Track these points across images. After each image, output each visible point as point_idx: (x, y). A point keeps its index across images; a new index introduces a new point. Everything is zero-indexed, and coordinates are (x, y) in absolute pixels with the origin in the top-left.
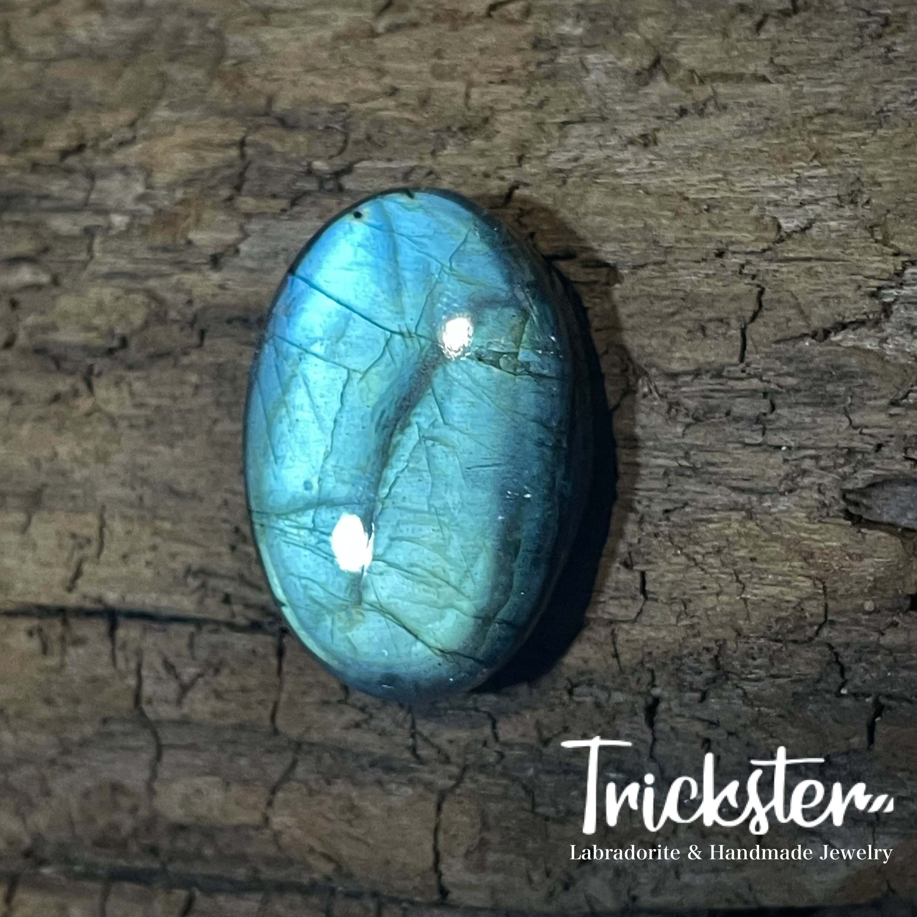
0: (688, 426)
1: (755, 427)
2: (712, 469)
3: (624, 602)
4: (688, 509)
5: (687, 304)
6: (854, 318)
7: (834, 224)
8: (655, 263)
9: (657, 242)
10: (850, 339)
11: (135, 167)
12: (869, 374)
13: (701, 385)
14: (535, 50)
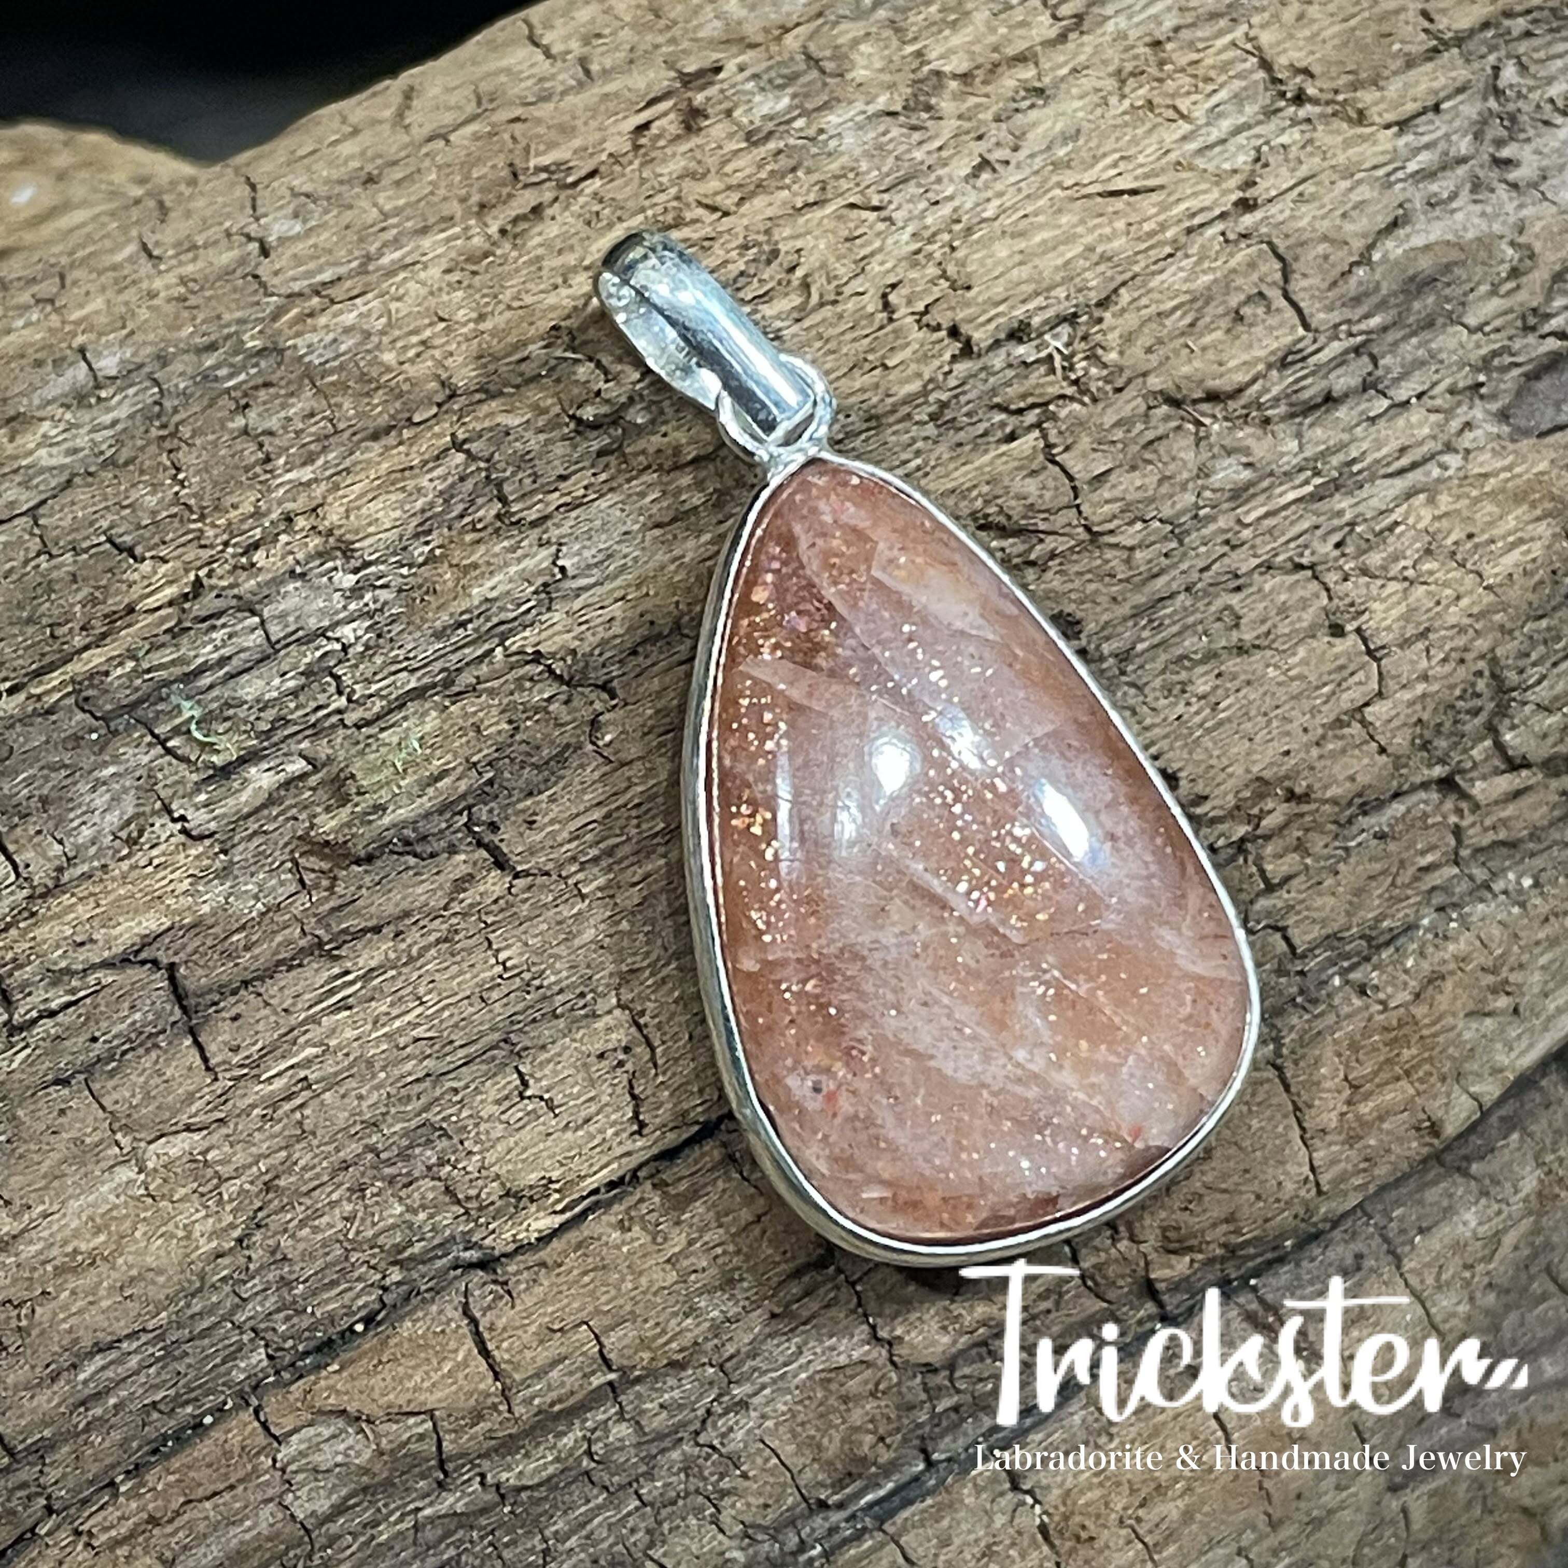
2: (1355, 469)
4: (1358, 529)
5: (1200, 303)
6: (1390, 219)
7: (1284, 139)
8: (1124, 284)
9: (1110, 259)
10: (1393, 248)
11: (310, 558)
12: (1448, 268)
13: (1278, 384)
14: (755, 144)
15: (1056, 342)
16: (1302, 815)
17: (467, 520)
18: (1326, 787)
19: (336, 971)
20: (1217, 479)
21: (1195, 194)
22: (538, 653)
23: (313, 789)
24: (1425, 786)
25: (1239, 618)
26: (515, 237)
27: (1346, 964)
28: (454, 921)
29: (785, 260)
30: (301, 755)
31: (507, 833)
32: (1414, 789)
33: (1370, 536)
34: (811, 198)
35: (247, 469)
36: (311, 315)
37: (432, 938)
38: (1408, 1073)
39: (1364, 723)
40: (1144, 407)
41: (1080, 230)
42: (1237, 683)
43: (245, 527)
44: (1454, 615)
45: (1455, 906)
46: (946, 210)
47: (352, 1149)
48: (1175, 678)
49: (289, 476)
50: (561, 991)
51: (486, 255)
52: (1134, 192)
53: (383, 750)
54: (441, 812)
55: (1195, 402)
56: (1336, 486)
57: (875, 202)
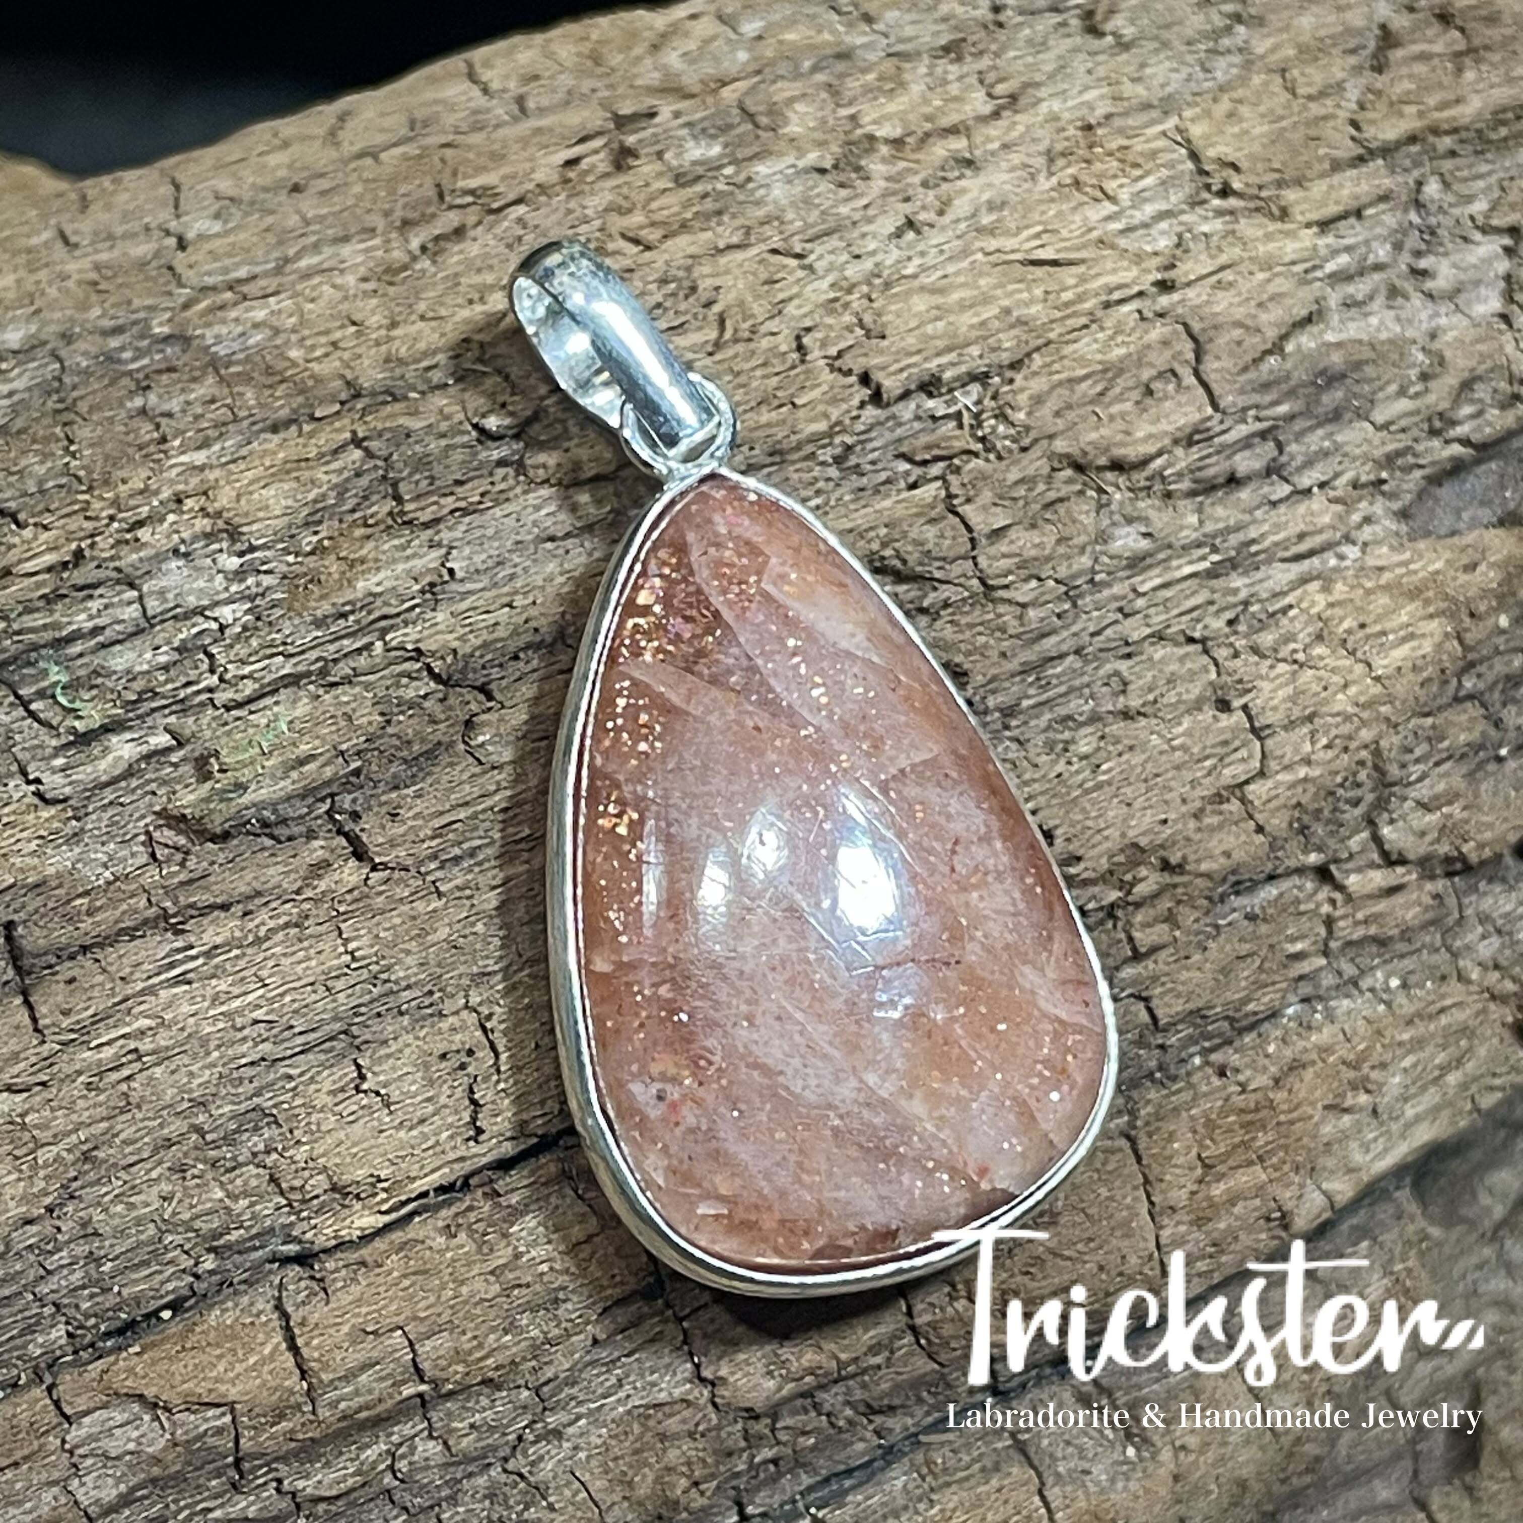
1: (1272, 479)
2: (1254, 549)
3: (1239, 754)
4: (1254, 608)
5: (1110, 375)
6: (1304, 313)
7: (1205, 228)
8: (1038, 349)
9: (1026, 323)
10: (1306, 341)
11: (195, 538)
12: (1358, 365)
13: (1184, 459)
14: (683, 185)
15: (967, 398)
16: (1175, 886)
17: (357, 515)
18: (1198, 861)
19: (179, 944)
20: (1117, 546)
21: (1114, 271)
22: (417, 650)
23: (175, 765)
24: (1300, 871)
25: (1125, 684)
26: (435, 254)
27: (1207, 1044)
28: (306, 906)
29: (704, 295)
30: (167, 730)
31: (368, 822)
32: (1289, 873)
33: (1263, 616)
34: (735, 240)
35: (141, 448)
36: (222, 308)
37: (281, 921)
38: (1261, 1159)
39: (1243, 800)
40: (1046, 470)
41: (999, 292)
42: (1120, 747)
43: (132, 502)
44: (1341, 702)
45: (1320, 998)
46: (868, 265)
47: (176, 1127)
48: (1060, 737)
49: (183, 459)
50: (408, 987)
51: (405, 268)
52: (1055, 263)
53: (251, 731)
54: (303, 797)
55: (1100, 469)
56: (1232, 564)
57: (798, 250)
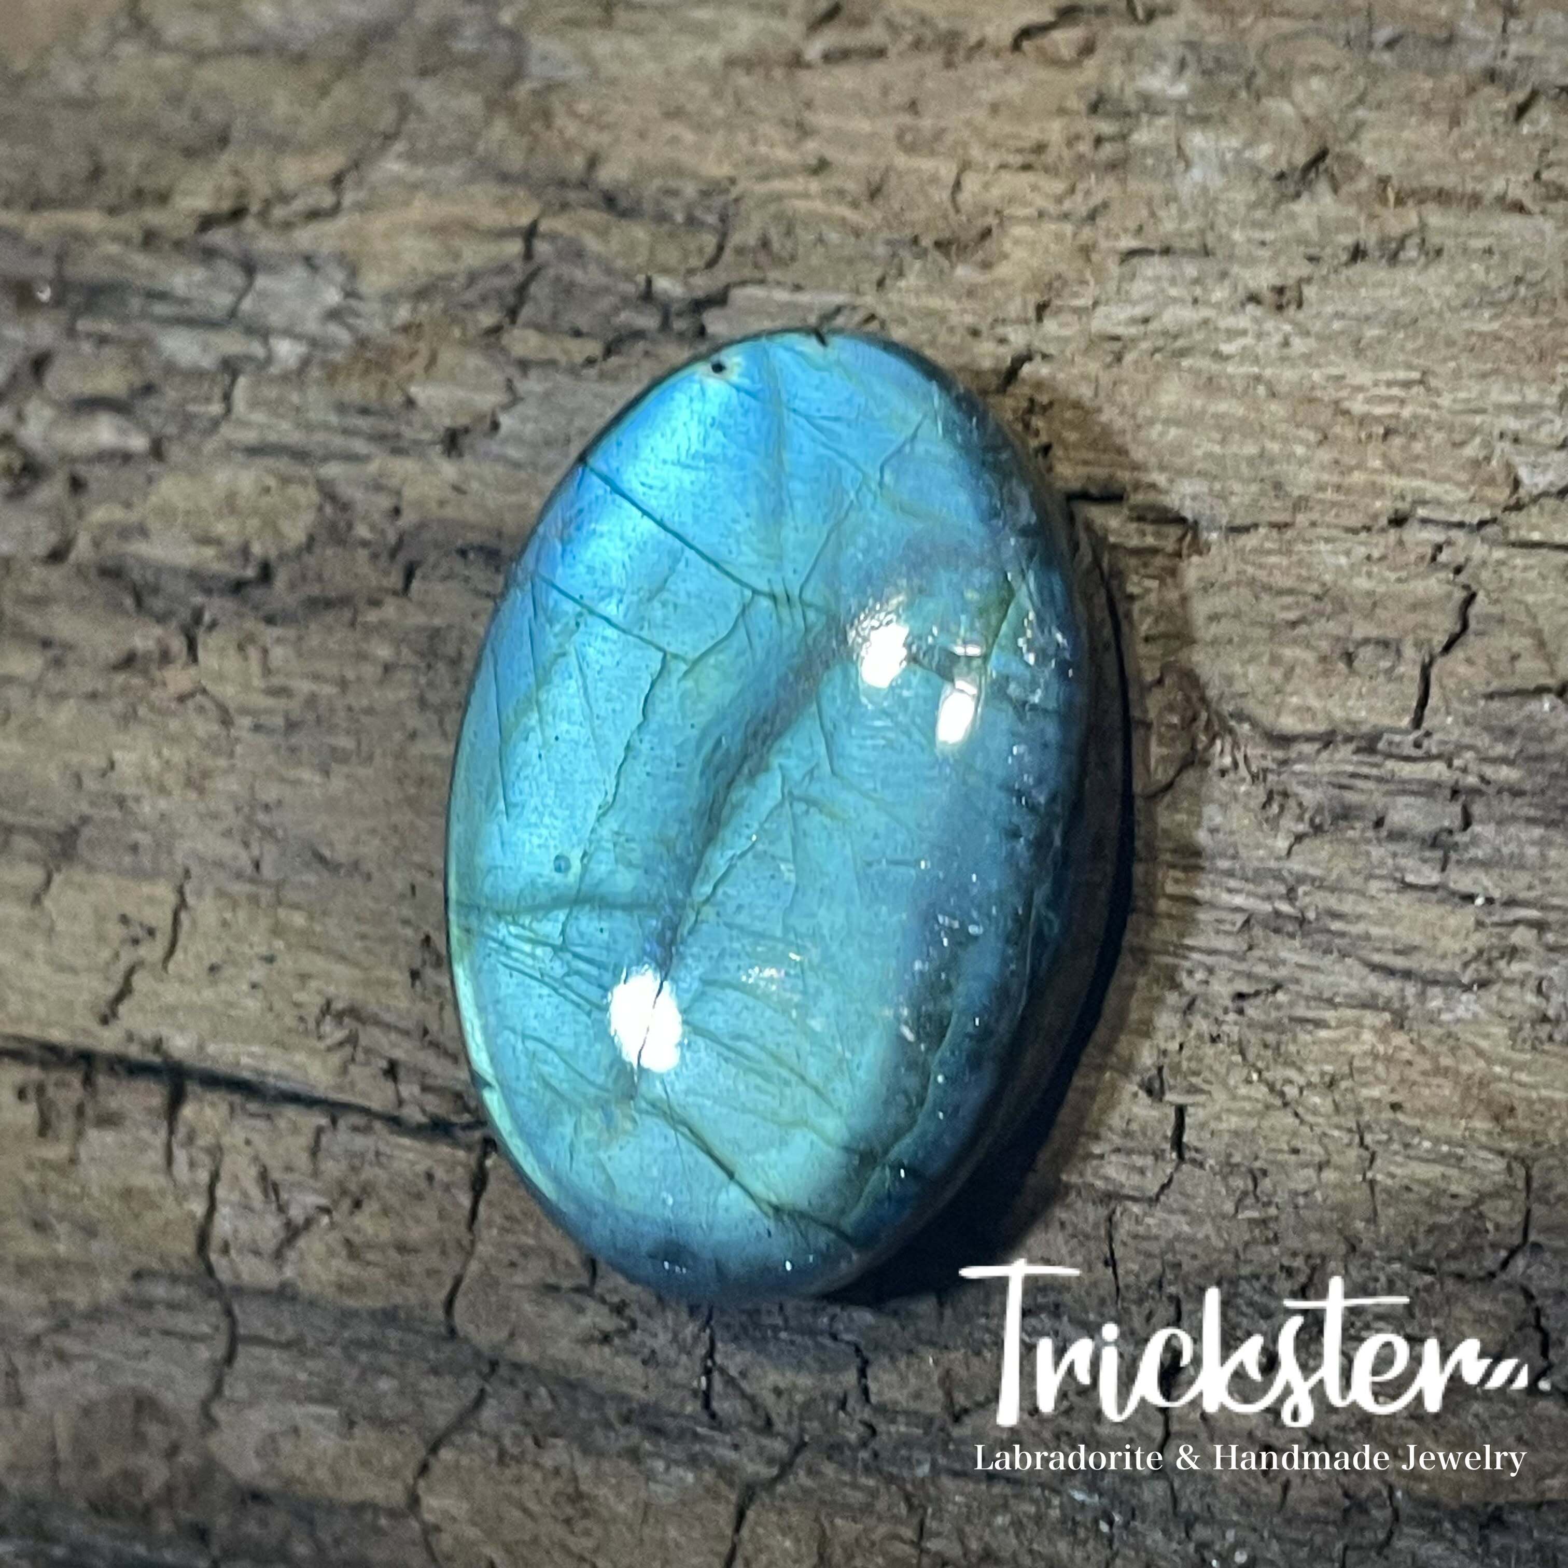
0: (1299, 838)
1: (1428, 854)
3: (1139, 1161)
